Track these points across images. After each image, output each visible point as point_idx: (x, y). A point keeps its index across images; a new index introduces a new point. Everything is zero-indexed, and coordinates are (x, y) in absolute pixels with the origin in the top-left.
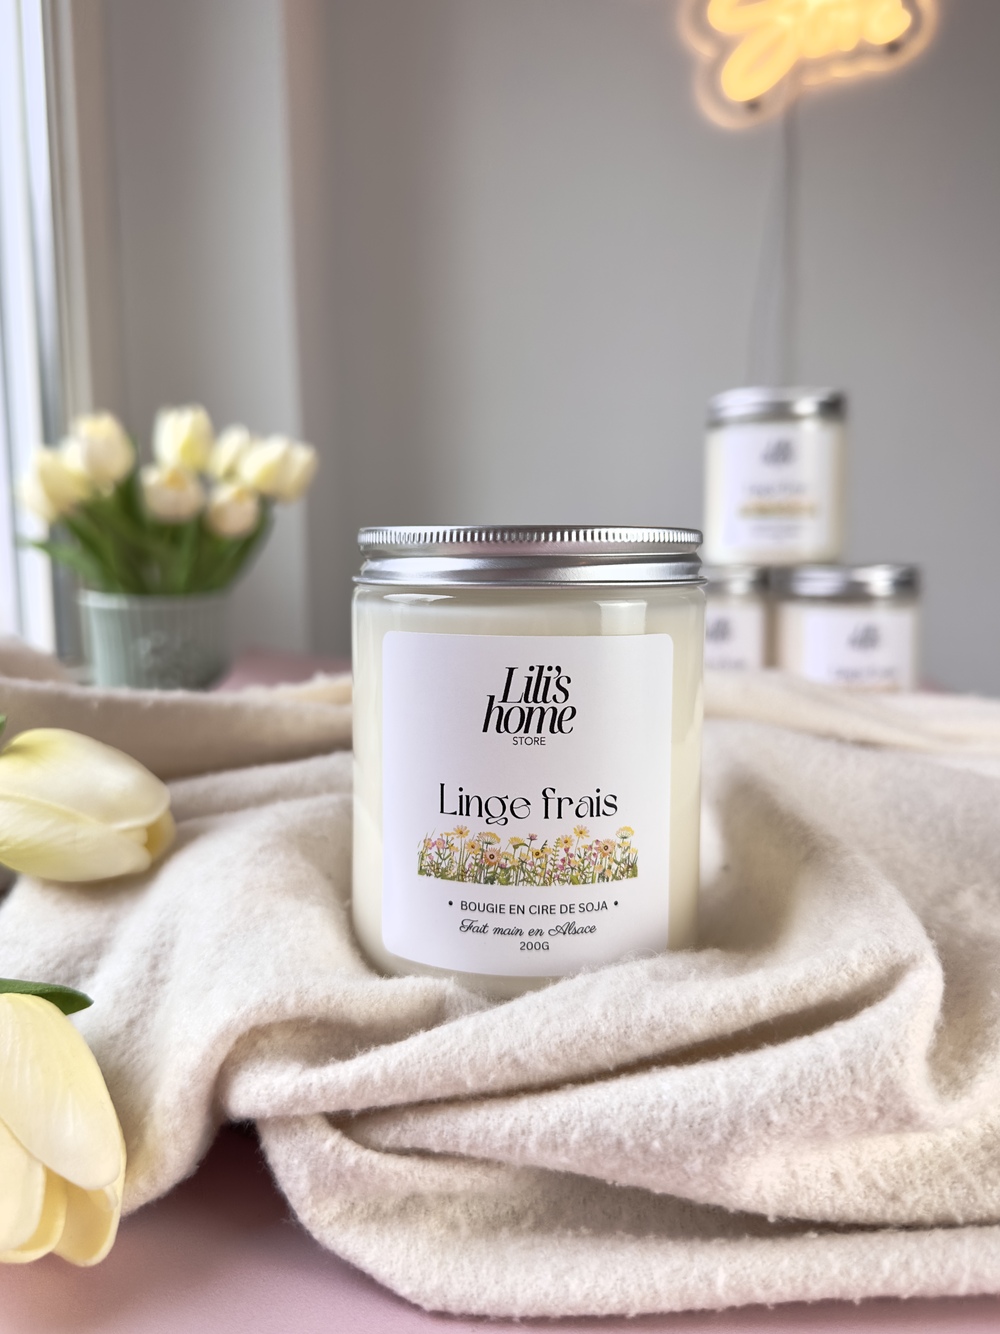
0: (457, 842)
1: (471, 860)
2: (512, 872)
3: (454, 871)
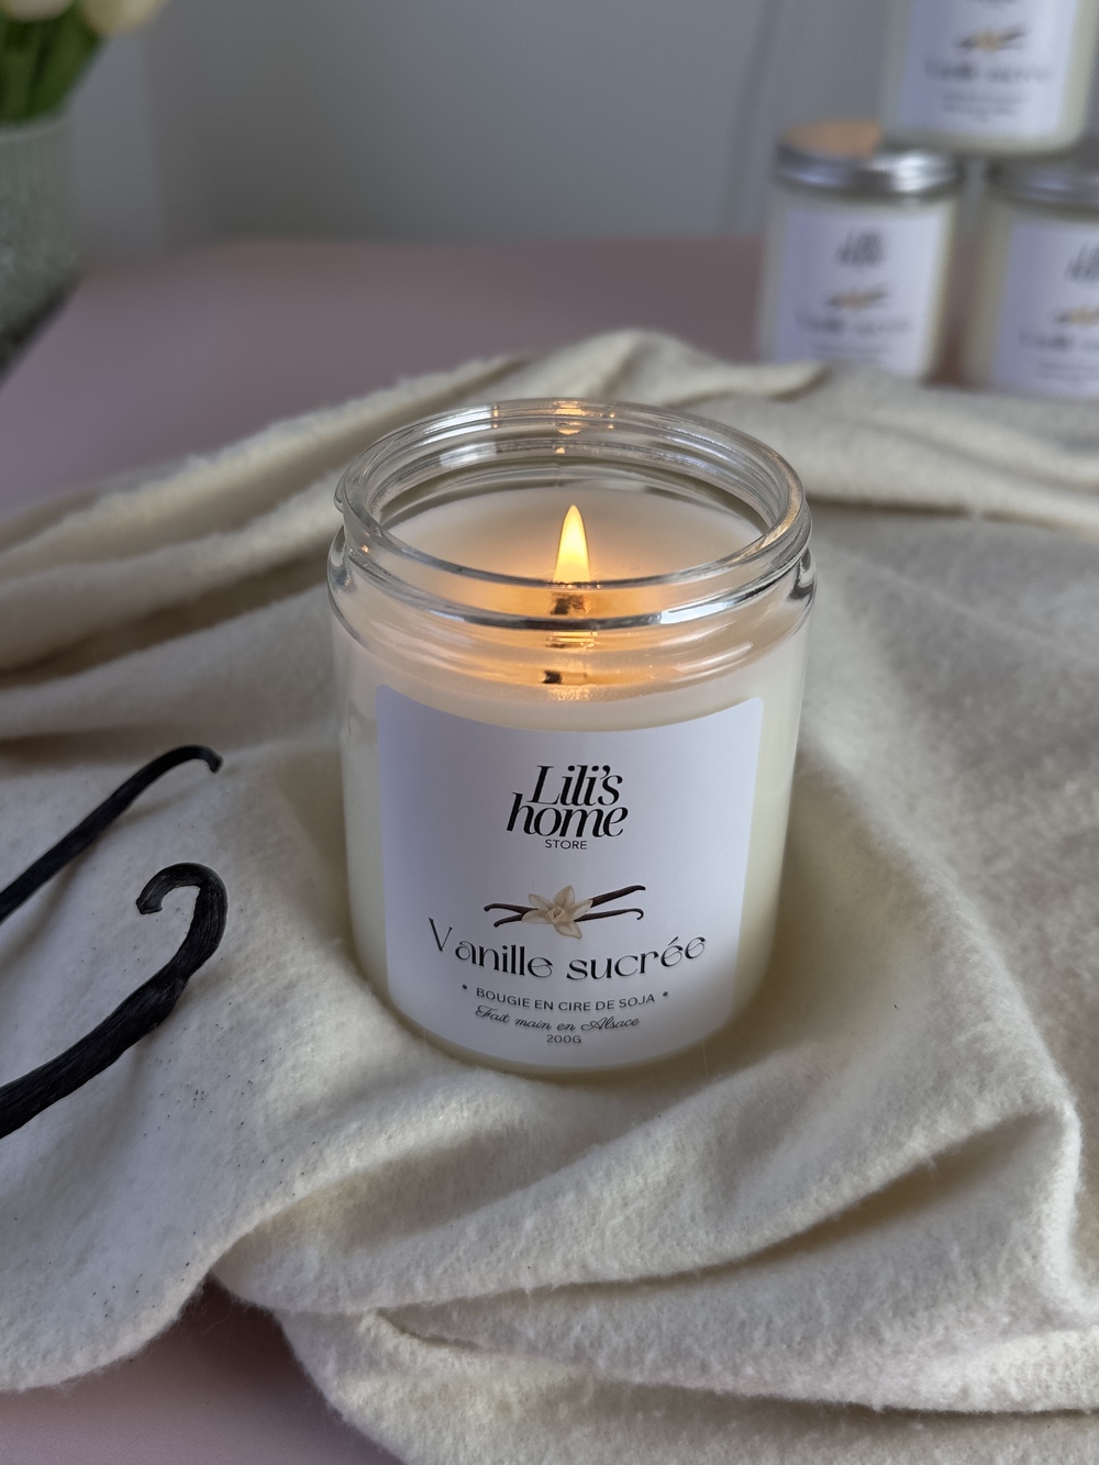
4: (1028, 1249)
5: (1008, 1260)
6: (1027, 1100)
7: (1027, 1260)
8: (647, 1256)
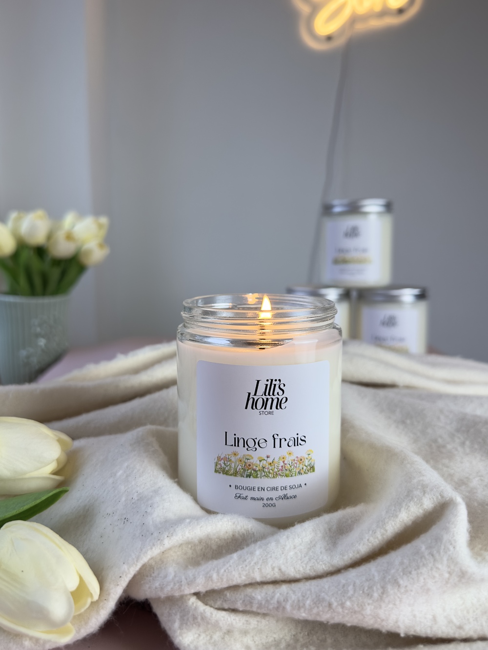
0: (233, 459)
1: (239, 467)
2: (259, 473)
3: (232, 471)
4: (451, 544)
5: (444, 549)
6: (442, 497)
7: (452, 549)
8: (304, 566)
